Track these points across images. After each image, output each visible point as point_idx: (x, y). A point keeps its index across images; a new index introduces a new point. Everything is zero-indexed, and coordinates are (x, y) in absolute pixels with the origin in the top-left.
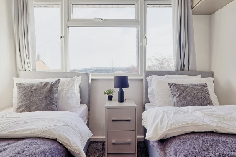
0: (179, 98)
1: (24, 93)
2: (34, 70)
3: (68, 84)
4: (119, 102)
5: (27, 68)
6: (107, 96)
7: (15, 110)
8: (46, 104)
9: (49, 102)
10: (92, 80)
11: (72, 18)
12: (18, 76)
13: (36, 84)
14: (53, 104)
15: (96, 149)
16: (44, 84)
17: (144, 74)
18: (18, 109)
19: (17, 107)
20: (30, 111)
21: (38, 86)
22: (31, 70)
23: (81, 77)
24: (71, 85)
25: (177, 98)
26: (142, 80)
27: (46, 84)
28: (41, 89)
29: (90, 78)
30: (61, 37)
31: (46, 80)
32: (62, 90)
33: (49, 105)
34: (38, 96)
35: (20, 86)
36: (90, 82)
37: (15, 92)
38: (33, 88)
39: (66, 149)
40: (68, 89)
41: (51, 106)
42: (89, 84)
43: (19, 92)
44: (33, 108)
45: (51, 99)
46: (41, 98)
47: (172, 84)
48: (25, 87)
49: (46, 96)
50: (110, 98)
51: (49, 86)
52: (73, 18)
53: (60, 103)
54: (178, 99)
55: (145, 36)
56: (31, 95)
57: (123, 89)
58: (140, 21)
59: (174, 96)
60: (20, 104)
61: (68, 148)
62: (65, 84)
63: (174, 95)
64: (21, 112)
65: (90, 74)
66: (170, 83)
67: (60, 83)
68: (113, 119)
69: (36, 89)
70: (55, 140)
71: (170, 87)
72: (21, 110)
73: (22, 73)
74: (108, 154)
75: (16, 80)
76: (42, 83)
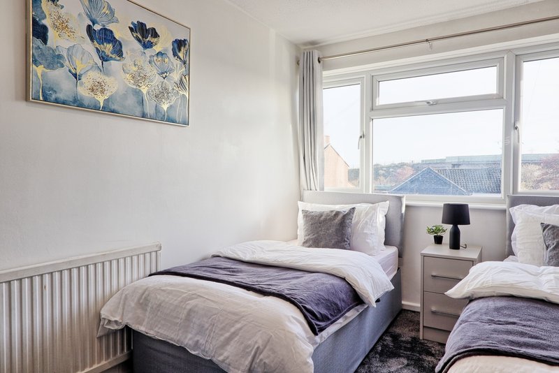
0: (555, 252)
1: (312, 224)
2: (322, 189)
3: (367, 214)
4: (450, 248)
5: (313, 188)
6: (432, 237)
7: (301, 244)
8: (336, 240)
9: (339, 239)
10: (407, 207)
11: (377, 105)
12: (301, 199)
13: (325, 213)
14: (345, 241)
15: (410, 321)
16: (334, 213)
17: (507, 201)
18: (304, 243)
19: (303, 241)
20: (317, 246)
21: (328, 215)
22: (318, 189)
23: (388, 202)
24: (370, 215)
25: (551, 251)
26: (504, 211)
27: (337, 213)
28: (330, 219)
29: (405, 203)
30: (361, 137)
31: (337, 208)
32: (358, 223)
33: (341, 243)
34: (328, 229)
35: (307, 215)
36: (403, 210)
37: (301, 221)
38: (322, 219)
39: (355, 290)
40: (366, 221)
41: (343, 244)
42: (402, 214)
43: (306, 222)
44: (322, 243)
45: (343, 235)
46: (331, 231)
47: (548, 225)
48: (313, 216)
49: (336, 230)
50: (438, 240)
51: (340, 216)
52: (380, 104)
53: (355, 241)
54: (551, 254)
55: (517, 125)
56: (320, 227)
57: (460, 227)
58: (505, 98)
59: (547, 248)
60: (308, 237)
61: (357, 289)
62: (362, 215)
63: (549, 245)
64: (309, 247)
65: (403, 197)
66: (545, 223)
67: (355, 212)
68: (434, 274)
69: (325, 220)
70: (344, 279)
71: (544, 230)
72: (308, 245)
73: (306, 194)
74: (424, 327)
75: (301, 206)
76: (332, 211)
